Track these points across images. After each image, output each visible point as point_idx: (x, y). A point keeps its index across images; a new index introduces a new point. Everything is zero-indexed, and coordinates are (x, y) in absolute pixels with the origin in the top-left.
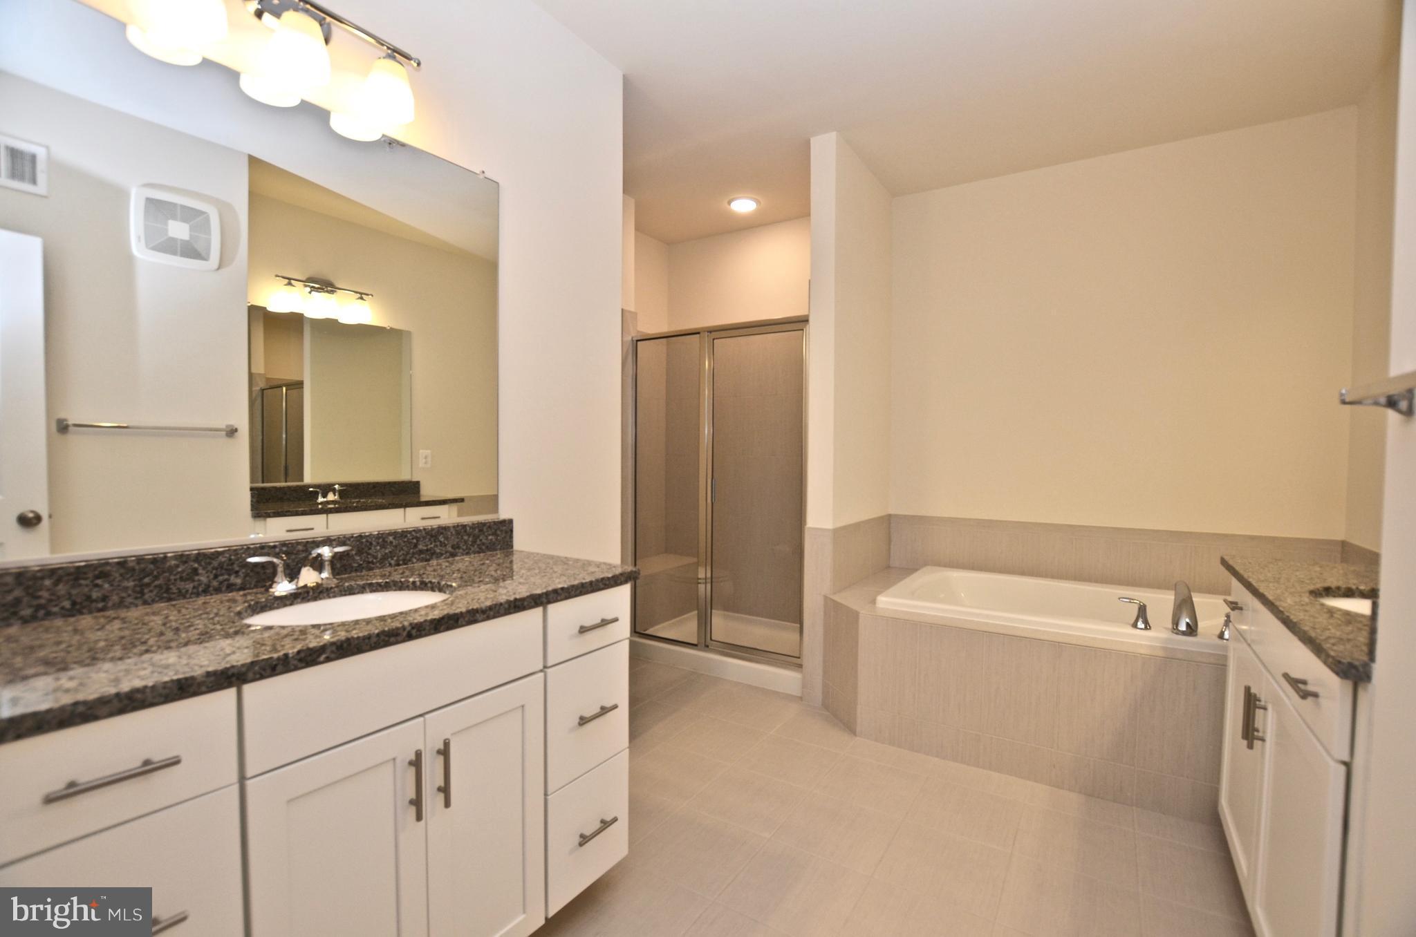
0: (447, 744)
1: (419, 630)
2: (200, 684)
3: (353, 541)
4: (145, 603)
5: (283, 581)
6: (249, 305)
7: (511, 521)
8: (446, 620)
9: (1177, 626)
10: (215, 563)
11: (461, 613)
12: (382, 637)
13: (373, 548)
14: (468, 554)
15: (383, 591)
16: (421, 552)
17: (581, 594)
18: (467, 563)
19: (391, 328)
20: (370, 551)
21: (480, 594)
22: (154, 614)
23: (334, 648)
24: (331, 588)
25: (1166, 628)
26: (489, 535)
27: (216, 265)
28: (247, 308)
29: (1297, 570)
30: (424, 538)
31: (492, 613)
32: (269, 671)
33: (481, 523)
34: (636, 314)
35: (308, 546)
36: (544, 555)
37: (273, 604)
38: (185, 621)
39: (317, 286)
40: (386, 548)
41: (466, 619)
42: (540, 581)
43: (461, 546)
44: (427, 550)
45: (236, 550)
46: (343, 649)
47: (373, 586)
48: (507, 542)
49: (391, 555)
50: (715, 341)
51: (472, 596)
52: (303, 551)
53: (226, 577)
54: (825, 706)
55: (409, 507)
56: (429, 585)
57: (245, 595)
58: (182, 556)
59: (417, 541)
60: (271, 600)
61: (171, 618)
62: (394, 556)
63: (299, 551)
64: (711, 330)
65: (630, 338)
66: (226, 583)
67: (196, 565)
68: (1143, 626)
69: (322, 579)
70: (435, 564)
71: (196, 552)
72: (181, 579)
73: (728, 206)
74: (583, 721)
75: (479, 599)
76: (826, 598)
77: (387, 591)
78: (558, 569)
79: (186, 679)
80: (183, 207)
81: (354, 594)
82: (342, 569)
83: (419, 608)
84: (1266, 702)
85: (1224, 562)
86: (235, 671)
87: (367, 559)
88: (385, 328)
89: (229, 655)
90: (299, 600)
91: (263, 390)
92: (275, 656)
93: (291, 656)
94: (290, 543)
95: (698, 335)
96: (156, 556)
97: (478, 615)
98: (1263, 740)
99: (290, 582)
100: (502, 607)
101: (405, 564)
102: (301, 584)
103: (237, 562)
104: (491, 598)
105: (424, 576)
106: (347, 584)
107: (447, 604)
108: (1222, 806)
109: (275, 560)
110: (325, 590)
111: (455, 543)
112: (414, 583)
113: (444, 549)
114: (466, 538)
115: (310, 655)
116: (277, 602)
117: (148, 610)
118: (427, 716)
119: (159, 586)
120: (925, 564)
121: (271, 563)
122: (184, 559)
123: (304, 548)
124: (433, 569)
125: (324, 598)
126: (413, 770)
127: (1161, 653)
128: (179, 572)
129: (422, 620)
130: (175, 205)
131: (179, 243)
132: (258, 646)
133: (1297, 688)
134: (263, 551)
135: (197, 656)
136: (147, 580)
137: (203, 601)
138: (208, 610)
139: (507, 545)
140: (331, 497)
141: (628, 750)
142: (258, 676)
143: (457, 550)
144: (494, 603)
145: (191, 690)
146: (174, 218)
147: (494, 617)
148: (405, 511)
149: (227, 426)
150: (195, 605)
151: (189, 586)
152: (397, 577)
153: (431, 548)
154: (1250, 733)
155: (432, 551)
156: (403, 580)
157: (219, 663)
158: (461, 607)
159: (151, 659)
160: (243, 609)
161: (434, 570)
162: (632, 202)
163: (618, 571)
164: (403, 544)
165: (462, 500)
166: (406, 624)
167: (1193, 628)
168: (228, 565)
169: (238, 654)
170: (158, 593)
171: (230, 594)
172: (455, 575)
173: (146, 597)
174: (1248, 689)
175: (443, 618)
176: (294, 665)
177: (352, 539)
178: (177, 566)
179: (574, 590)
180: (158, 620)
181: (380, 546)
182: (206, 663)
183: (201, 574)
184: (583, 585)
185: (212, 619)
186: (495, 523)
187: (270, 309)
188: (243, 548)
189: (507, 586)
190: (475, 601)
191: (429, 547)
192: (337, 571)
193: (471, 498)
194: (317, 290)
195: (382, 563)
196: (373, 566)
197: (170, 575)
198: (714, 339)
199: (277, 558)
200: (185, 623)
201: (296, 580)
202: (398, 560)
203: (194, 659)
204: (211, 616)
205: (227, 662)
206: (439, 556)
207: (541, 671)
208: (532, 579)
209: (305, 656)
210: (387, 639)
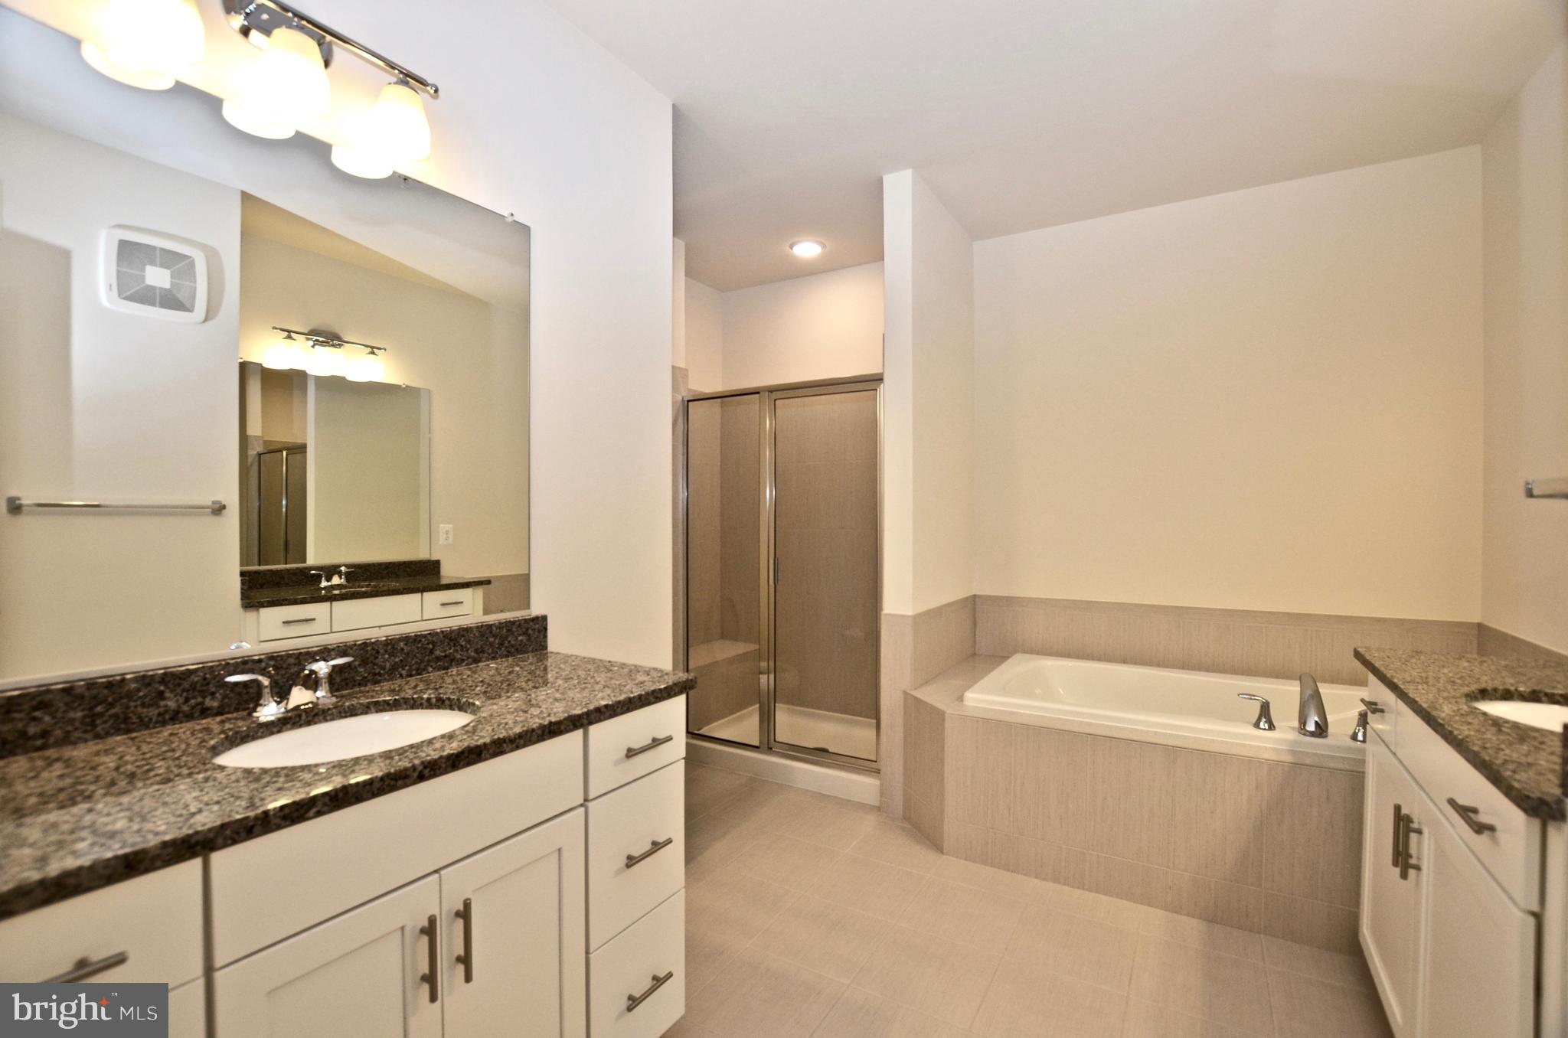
0: (467, 904)
1: (432, 769)
2: (154, 859)
3: (356, 649)
4: (97, 737)
5: (269, 702)
6: (242, 361)
7: (544, 618)
8: (466, 754)
9: (1304, 726)
10: (186, 685)
11: (485, 744)
12: (387, 782)
13: (380, 657)
14: (494, 658)
15: (392, 711)
16: (438, 659)
17: (628, 710)
18: (492, 672)
19: (407, 386)
20: (376, 661)
21: (508, 716)
22: (107, 752)
23: (327, 799)
24: (329, 709)
25: (1292, 728)
26: (520, 635)
27: (202, 317)
28: (238, 365)
29: (1444, 667)
30: (442, 642)
31: (522, 742)
32: (243, 834)
33: (510, 622)
34: (687, 370)
35: (301, 658)
36: (584, 658)
37: (257, 733)
38: (143, 762)
39: (321, 339)
40: (395, 657)
41: (491, 751)
42: (579, 695)
43: (486, 649)
44: (445, 656)
45: (212, 667)
46: (337, 800)
47: (380, 706)
48: (541, 642)
49: (402, 664)
50: (777, 401)
51: (498, 719)
52: (295, 664)
53: (200, 700)
54: (907, 818)
55: (427, 591)
56: (447, 702)
57: (222, 722)
58: (144, 677)
59: (434, 646)
60: (254, 728)
61: (128, 758)
62: (406, 666)
63: (289, 665)
64: (772, 390)
65: (681, 398)
66: (199, 707)
67: (162, 688)
68: (1267, 727)
69: (318, 698)
70: (454, 673)
71: (162, 671)
72: (143, 705)
73: (790, 250)
74: (632, 861)
75: (506, 724)
76: (906, 694)
77: (396, 710)
78: (601, 678)
79: (136, 853)
80: (163, 250)
81: (356, 715)
82: (343, 684)
83: (434, 739)
84: (1419, 823)
85: (1357, 655)
86: (200, 838)
87: (373, 671)
88: (400, 386)
89: (194, 814)
90: (289, 726)
91: (260, 455)
92: (252, 814)
93: (271, 813)
94: (278, 656)
95: (757, 395)
96: (111, 679)
97: (505, 745)
98: (1418, 868)
99: (278, 703)
100: (534, 733)
101: (419, 674)
102: (291, 706)
103: (213, 681)
104: (521, 722)
105: (441, 691)
106: (347, 704)
107: (467, 732)
108: (1364, 934)
109: (260, 678)
110: (320, 713)
111: (479, 646)
112: (429, 700)
113: (465, 654)
114: (491, 639)
115: (297, 810)
116: (261, 730)
117: (100, 747)
118: (443, 872)
119: (116, 716)
120: (1015, 652)
121: (256, 682)
122: (147, 681)
123: (297, 661)
124: (451, 681)
125: (320, 722)
126: (425, 940)
127: (1288, 758)
128: (141, 697)
129: (437, 757)
130: (154, 248)
131: (158, 291)
132: (232, 799)
133: (1467, 818)
134: (247, 667)
135: (154, 816)
136: (99, 709)
137: (170, 731)
138: (174, 746)
139: (541, 645)
140: (336, 580)
141: (684, 890)
142: (230, 842)
143: (481, 655)
144: (525, 729)
145: (142, 867)
146: (153, 263)
147: (524, 746)
148: (422, 595)
149: (214, 502)
150: (159, 738)
151: (153, 712)
152: (409, 693)
153: (450, 653)
154: (1403, 859)
155: (452, 657)
156: (415, 696)
157: (180, 828)
158: (484, 737)
159: (94, 822)
160: (217, 742)
161: (454, 682)
162: (681, 244)
163: (670, 680)
164: (417, 651)
165: (488, 582)
166: (417, 762)
167: (1323, 727)
168: (202, 686)
169: (205, 814)
170: (112, 724)
171: (204, 721)
172: (478, 688)
173: (99, 729)
174: (1398, 809)
175: (462, 752)
176: (275, 824)
177: (355, 648)
178: (139, 690)
179: (620, 706)
180: (110, 761)
181: (389, 654)
182: (163, 828)
183: (169, 699)
184: (630, 700)
185: (178, 758)
186: (526, 621)
187: (265, 365)
188: (221, 664)
189: (540, 704)
190: (501, 727)
191: (447, 653)
192: (336, 686)
193: (499, 578)
194: (321, 343)
195: (391, 674)
196: (380, 678)
197: (129, 701)
198: (775, 400)
199: (262, 675)
200: (144, 765)
201: (285, 701)
202: (410, 670)
203: (149, 821)
204: (177, 754)
205: (190, 827)
206: (459, 662)
207: (581, 805)
208: (571, 694)
209: (291, 812)
210: (392, 783)
